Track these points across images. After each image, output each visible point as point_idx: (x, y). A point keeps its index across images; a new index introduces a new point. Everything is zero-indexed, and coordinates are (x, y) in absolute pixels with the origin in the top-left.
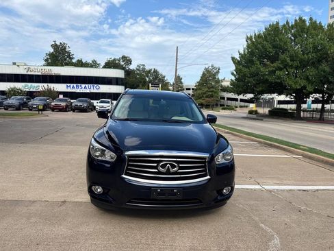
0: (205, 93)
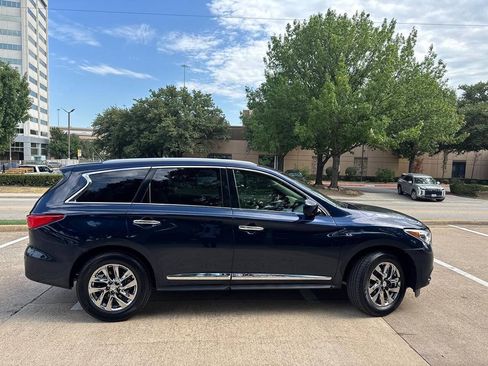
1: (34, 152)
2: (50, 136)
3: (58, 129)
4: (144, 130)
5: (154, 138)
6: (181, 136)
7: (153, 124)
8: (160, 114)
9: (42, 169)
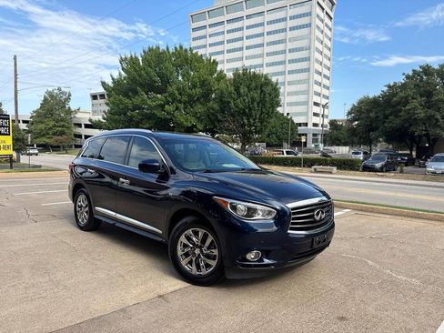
0: (50, 129)
1: (315, 141)
2: (329, 127)
3: (335, 120)
4: (390, 115)
5: (398, 122)
6: (430, 118)
7: (399, 107)
8: (407, 97)
9: (288, 153)
